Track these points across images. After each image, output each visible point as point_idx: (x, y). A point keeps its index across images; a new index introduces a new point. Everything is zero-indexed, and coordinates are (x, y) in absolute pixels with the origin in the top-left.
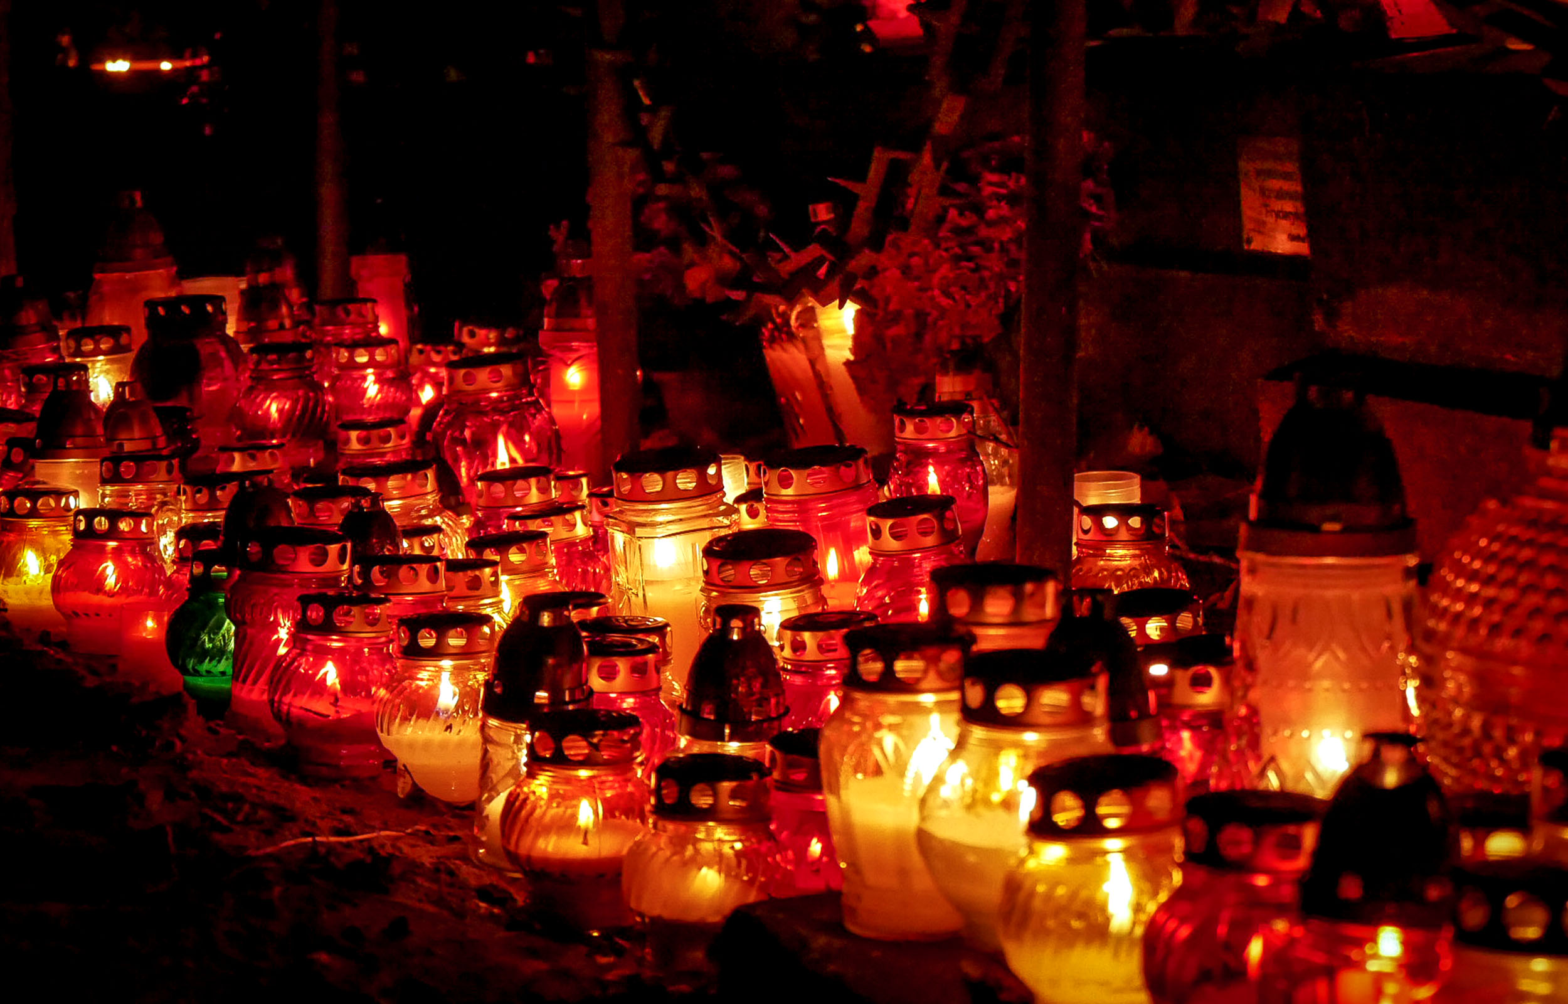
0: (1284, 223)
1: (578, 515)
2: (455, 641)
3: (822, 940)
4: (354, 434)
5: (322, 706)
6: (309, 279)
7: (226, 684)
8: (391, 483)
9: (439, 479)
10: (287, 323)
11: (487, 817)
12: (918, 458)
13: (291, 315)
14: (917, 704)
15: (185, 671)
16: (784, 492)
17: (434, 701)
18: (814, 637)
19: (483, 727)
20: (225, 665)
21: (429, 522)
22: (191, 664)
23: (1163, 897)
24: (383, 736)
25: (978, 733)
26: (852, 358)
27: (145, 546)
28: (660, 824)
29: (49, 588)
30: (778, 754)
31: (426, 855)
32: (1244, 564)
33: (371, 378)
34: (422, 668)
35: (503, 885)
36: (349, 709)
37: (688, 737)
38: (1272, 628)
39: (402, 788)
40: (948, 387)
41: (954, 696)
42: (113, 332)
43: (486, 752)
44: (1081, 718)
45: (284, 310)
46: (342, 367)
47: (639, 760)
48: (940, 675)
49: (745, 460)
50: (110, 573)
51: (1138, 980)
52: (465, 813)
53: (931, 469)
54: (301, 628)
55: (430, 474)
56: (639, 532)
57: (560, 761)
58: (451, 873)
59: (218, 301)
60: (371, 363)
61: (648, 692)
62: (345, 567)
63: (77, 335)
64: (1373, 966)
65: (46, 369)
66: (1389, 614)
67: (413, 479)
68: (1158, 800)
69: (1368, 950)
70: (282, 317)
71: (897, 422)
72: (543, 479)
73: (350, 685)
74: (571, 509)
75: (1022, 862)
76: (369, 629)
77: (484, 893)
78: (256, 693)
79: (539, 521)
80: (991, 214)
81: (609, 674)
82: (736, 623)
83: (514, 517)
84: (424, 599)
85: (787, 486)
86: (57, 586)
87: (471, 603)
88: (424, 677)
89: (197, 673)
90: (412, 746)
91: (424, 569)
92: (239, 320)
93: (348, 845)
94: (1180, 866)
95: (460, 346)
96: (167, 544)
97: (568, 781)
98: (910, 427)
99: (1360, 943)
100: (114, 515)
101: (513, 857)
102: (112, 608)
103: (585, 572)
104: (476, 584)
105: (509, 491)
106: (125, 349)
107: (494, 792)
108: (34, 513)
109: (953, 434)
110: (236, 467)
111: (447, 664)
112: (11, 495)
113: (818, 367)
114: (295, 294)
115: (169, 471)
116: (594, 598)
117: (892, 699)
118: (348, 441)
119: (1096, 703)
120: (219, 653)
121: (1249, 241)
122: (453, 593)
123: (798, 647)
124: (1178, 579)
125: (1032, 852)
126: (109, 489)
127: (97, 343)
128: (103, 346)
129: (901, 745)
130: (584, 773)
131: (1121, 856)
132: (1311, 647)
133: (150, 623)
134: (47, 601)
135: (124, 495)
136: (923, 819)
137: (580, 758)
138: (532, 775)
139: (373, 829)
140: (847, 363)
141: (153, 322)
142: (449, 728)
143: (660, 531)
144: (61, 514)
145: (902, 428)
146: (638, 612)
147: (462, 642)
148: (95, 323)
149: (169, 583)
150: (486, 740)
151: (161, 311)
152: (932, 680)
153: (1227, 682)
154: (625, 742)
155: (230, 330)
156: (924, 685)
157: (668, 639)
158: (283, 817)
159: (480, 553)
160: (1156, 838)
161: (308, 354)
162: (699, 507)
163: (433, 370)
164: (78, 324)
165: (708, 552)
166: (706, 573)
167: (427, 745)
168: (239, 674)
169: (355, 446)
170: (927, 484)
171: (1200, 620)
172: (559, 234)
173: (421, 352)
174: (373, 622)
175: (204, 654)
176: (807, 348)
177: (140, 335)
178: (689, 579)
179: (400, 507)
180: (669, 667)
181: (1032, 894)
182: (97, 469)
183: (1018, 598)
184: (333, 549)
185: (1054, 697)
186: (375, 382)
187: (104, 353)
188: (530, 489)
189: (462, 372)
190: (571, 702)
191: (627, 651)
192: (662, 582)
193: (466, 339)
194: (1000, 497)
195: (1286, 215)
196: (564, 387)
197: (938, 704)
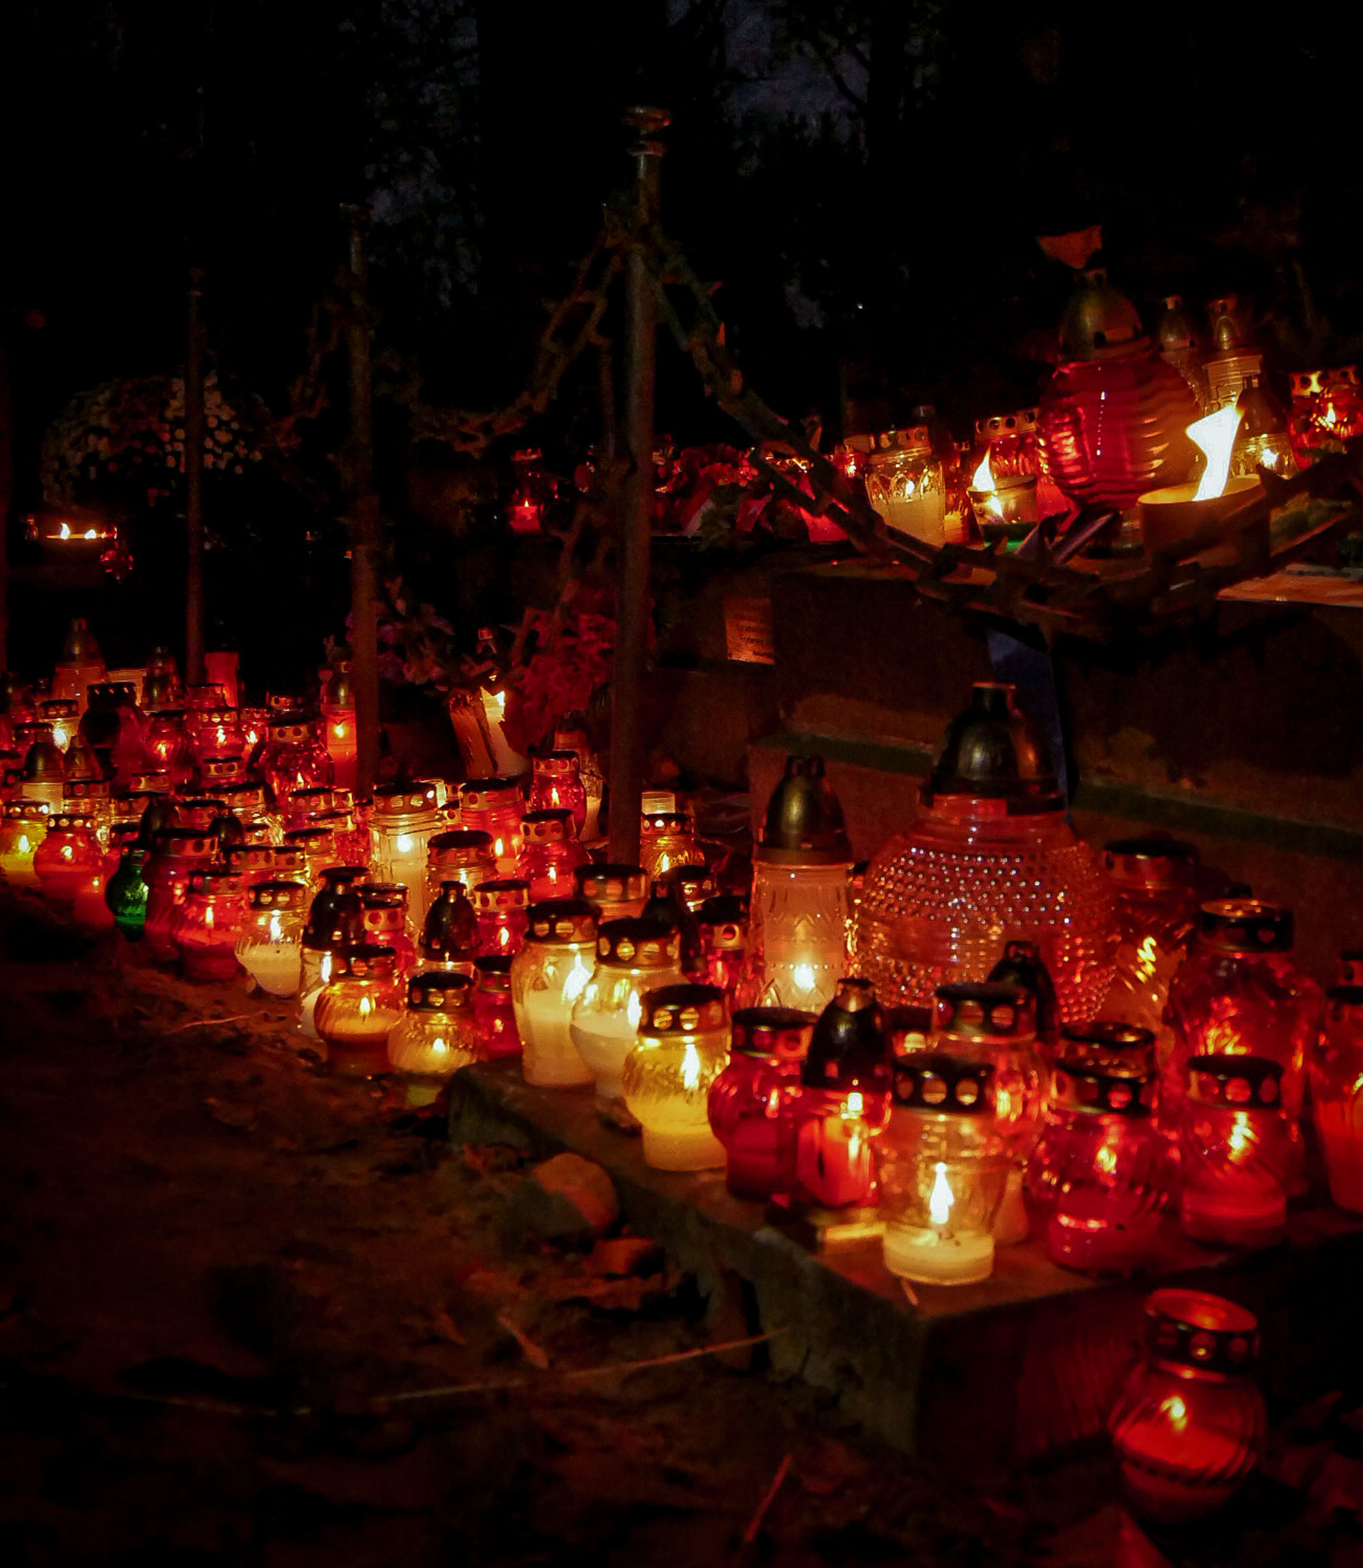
0: (750, 645)
1: (349, 818)
2: (283, 899)
3: (511, 1089)
4: (212, 766)
5: (201, 937)
6: (182, 672)
7: (141, 922)
8: (238, 797)
9: (265, 794)
10: (172, 698)
11: (303, 1007)
12: (546, 784)
13: (174, 693)
14: (567, 950)
15: (116, 913)
16: (472, 806)
17: (269, 934)
18: (494, 895)
19: (302, 954)
20: (141, 910)
21: (258, 821)
22: (120, 909)
23: (718, 1071)
24: (238, 956)
25: (605, 969)
26: (504, 720)
27: (89, 835)
28: (411, 1015)
29: (32, 859)
30: (479, 972)
31: (266, 1029)
32: (756, 868)
33: (221, 731)
34: (259, 915)
35: (312, 1047)
36: (219, 938)
37: (424, 959)
38: (773, 905)
39: (250, 987)
40: (561, 740)
41: (591, 945)
42: (68, 703)
43: (303, 969)
44: (665, 960)
45: (170, 690)
46: (204, 725)
47: (397, 974)
48: (582, 933)
49: (445, 783)
50: (68, 852)
51: (706, 1118)
52: (287, 1001)
53: (554, 790)
54: (189, 891)
55: (260, 792)
56: (388, 831)
57: (350, 974)
58: (282, 1042)
59: (131, 685)
60: (222, 723)
61: (396, 929)
62: (214, 852)
63: (47, 706)
64: (844, 1116)
65: (28, 726)
66: (839, 897)
67: (251, 795)
68: (715, 1011)
69: (843, 1105)
70: (168, 695)
71: (535, 763)
72: (327, 796)
73: (219, 924)
74: (345, 814)
75: (635, 1049)
76: (230, 892)
77: (304, 1054)
78: (159, 927)
79: (326, 821)
80: (585, 638)
81: (374, 919)
82: (453, 892)
83: (311, 819)
84: (262, 874)
85: (475, 803)
86: (37, 860)
87: (288, 873)
88: (261, 921)
89: (123, 915)
90: (256, 962)
91: (262, 855)
92: (143, 697)
93: (221, 1025)
94: (729, 1053)
95: (270, 709)
96: (102, 833)
97: (353, 987)
98: (542, 766)
99: (837, 1103)
100: (72, 817)
101: (321, 1033)
102: (70, 874)
103: (353, 851)
104: (291, 861)
105: (308, 802)
106: (75, 714)
107: (308, 991)
108: (22, 816)
109: (567, 769)
110: (142, 786)
111: (276, 912)
112: (9, 805)
113: (483, 724)
114: (174, 680)
115: (104, 790)
116: (362, 871)
117: (553, 947)
118: (209, 769)
119: (673, 951)
120: (137, 902)
121: (731, 656)
122: (279, 867)
123: (485, 901)
124: (699, 856)
125: (641, 1043)
126: (68, 801)
127: (58, 710)
128: (61, 712)
129: (557, 973)
130: (364, 983)
131: (693, 1046)
132: (795, 916)
133: (96, 883)
134: (30, 869)
135: (78, 805)
136: (573, 1018)
137: (363, 974)
138: (332, 983)
139: (234, 1014)
140: (501, 723)
141: (92, 699)
142: (278, 952)
143: (401, 831)
144: (39, 817)
145: (538, 766)
146: (388, 879)
147: (287, 899)
148: (56, 699)
149: (105, 859)
150: (304, 961)
151: (97, 692)
152: (577, 936)
153: (745, 933)
154: (389, 964)
155: (138, 703)
156: (572, 939)
157: (407, 896)
158: (181, 1008)
159: (293, 842)
160: (714, 1035)
161: (185, 717)
162: (422, 817)
163: (255, 723)
164: (46, 700)
165: (431, 844)
166: (429, 856)
167: (265, 962)
168: (149, 915)
169: (213, 773)
170: (551, 799)
171: (715, 885)
172: (330, 644)
173: (247, 712)
174: (233, 887)
175: (128, 903)
176: (476, 714)
177: (84, 706)
178: (418, 859)
179: (242, 812)
180: (409, 913)
181: (642, 1067)
182: (61, 789)
183: (624, 884)
184: (207, 841)
185: (652, 947)
186: (224, 734)
187: (61, 717)
188: (320, 801)
189: (277, 730)
190: (354, 939)
191: (384, 906)
192: (402, 860)
193: (273, 704)
194: (593, 803)
195: (752, 641)
196: (335, 737)
197: (581, 950)
